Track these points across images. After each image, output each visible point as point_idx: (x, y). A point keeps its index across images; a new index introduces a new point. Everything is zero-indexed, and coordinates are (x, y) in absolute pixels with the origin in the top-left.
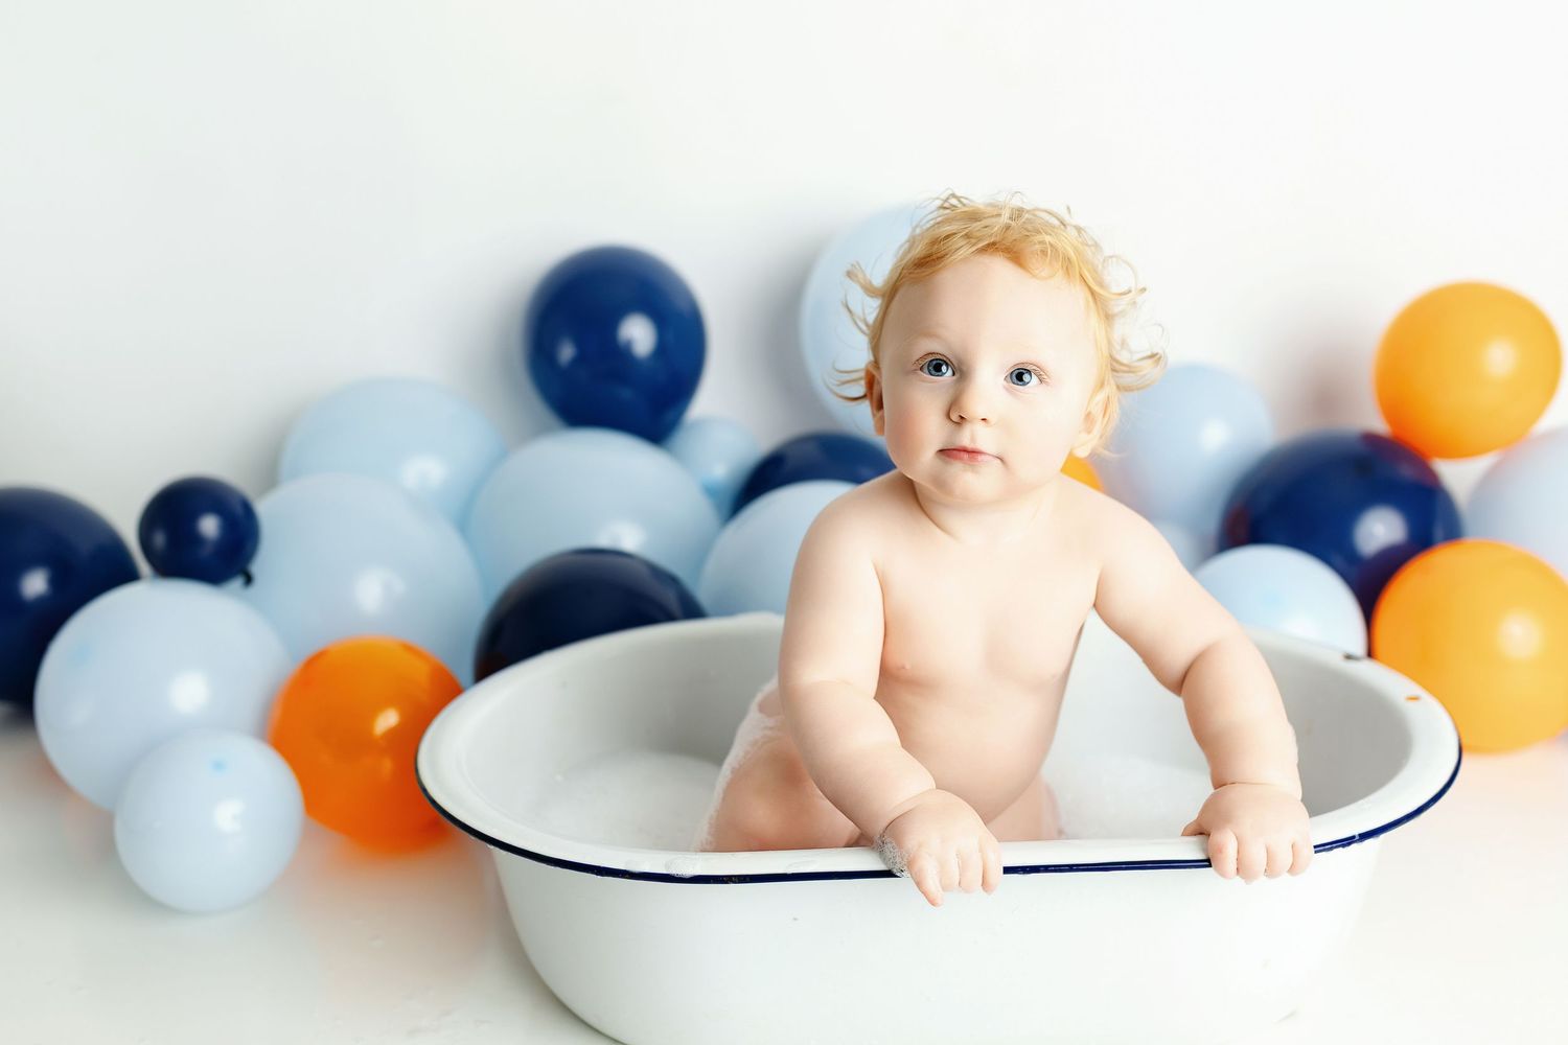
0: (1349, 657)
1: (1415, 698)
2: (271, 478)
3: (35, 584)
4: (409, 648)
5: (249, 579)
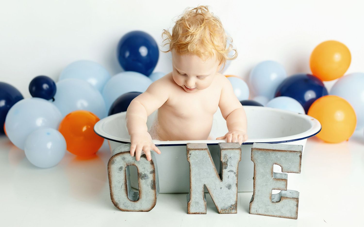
0: (300, 114)
1: (313, 119)
5: (54, 100)
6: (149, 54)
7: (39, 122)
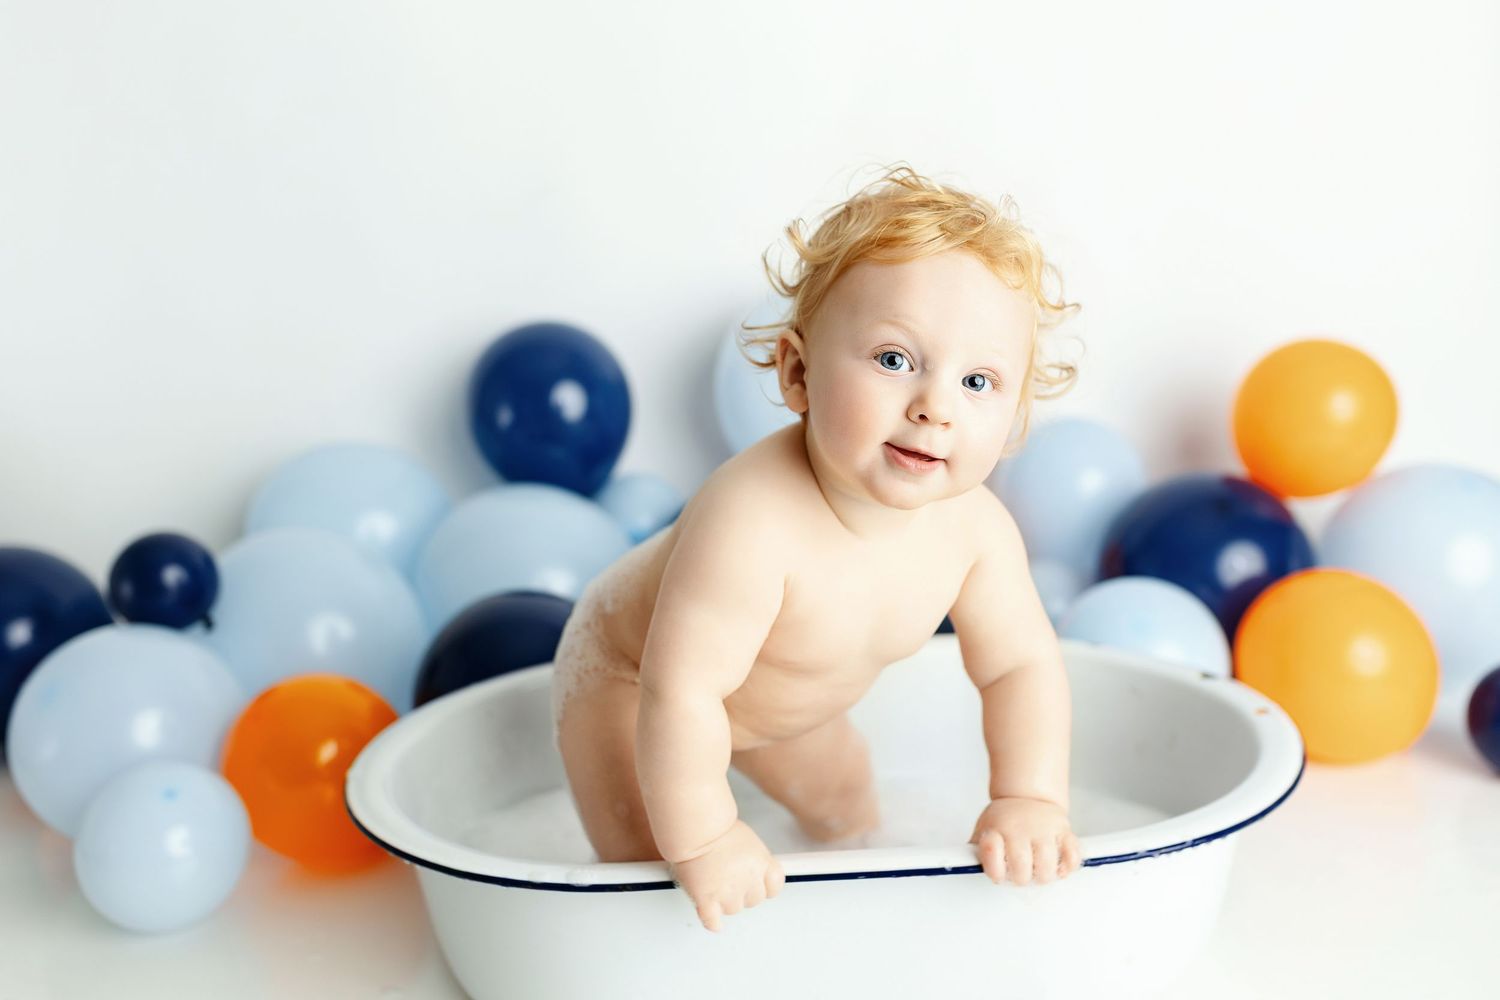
0: (1206, 676)
1: (1263, 711)
2: (238, 529)
3: (20, 633)
4: (355, 687)
5: (209, 624)
6: (591, 413)
7: (147, 730)
